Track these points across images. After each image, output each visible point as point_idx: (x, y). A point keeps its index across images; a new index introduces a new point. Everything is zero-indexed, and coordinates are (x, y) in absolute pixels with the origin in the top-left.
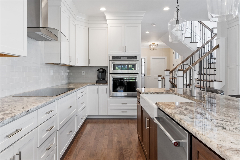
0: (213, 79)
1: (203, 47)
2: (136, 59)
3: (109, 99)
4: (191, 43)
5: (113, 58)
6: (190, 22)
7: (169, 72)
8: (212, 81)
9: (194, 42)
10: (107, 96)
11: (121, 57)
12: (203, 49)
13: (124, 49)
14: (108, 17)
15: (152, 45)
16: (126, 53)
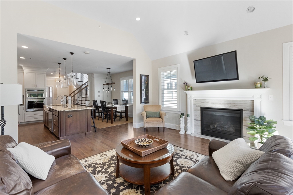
0: (86, 100)
1: (85, 84)
2: (43, 91)
3: (25, 113)
4: (79, 81)
5: (29, 90)
6: (76, 73)
7: (66, 97)
8: (85, 101)
9: (80, 81)
10: (24, 111)
11: (33, 90)
12: (85, 85)
13: (36, 86)
14: (24, 68)
15: (57, 79)
16: (36, 88)
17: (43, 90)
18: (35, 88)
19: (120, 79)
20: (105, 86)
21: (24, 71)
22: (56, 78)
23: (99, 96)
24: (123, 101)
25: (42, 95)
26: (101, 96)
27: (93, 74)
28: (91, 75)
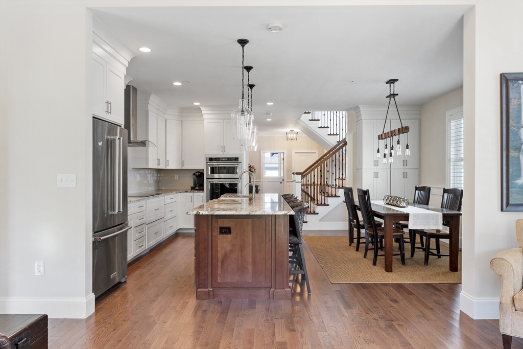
0: (341, 186)
5: (211, 159)
8: (339, 188)
9: (334, 134)
11: (219, 158)
13: (223, 149)
14: (204, 111)
15: (289, 133)
16: (225, 154)
17: (237, 159)
18: (222, 153)
19: (448, 114)
20: (382, 142)
21: (205, 117)
22: (288, 130)
23: (376, 175)
24: (446, 195)
25: (232, 170)
26: (383, 175)
27: (358, 107)
28: (354, 112)
